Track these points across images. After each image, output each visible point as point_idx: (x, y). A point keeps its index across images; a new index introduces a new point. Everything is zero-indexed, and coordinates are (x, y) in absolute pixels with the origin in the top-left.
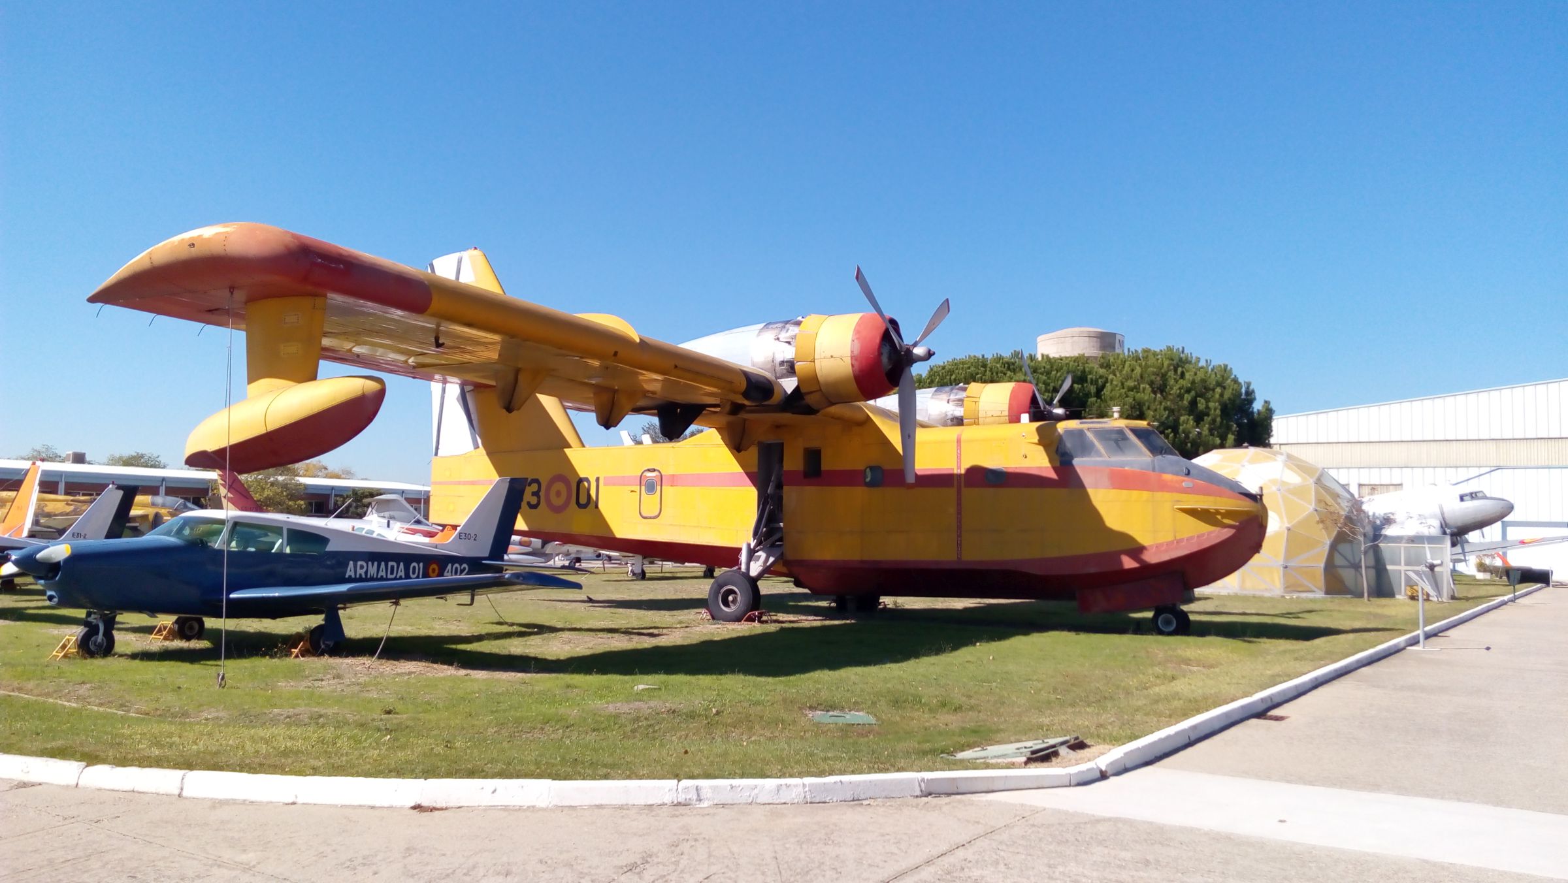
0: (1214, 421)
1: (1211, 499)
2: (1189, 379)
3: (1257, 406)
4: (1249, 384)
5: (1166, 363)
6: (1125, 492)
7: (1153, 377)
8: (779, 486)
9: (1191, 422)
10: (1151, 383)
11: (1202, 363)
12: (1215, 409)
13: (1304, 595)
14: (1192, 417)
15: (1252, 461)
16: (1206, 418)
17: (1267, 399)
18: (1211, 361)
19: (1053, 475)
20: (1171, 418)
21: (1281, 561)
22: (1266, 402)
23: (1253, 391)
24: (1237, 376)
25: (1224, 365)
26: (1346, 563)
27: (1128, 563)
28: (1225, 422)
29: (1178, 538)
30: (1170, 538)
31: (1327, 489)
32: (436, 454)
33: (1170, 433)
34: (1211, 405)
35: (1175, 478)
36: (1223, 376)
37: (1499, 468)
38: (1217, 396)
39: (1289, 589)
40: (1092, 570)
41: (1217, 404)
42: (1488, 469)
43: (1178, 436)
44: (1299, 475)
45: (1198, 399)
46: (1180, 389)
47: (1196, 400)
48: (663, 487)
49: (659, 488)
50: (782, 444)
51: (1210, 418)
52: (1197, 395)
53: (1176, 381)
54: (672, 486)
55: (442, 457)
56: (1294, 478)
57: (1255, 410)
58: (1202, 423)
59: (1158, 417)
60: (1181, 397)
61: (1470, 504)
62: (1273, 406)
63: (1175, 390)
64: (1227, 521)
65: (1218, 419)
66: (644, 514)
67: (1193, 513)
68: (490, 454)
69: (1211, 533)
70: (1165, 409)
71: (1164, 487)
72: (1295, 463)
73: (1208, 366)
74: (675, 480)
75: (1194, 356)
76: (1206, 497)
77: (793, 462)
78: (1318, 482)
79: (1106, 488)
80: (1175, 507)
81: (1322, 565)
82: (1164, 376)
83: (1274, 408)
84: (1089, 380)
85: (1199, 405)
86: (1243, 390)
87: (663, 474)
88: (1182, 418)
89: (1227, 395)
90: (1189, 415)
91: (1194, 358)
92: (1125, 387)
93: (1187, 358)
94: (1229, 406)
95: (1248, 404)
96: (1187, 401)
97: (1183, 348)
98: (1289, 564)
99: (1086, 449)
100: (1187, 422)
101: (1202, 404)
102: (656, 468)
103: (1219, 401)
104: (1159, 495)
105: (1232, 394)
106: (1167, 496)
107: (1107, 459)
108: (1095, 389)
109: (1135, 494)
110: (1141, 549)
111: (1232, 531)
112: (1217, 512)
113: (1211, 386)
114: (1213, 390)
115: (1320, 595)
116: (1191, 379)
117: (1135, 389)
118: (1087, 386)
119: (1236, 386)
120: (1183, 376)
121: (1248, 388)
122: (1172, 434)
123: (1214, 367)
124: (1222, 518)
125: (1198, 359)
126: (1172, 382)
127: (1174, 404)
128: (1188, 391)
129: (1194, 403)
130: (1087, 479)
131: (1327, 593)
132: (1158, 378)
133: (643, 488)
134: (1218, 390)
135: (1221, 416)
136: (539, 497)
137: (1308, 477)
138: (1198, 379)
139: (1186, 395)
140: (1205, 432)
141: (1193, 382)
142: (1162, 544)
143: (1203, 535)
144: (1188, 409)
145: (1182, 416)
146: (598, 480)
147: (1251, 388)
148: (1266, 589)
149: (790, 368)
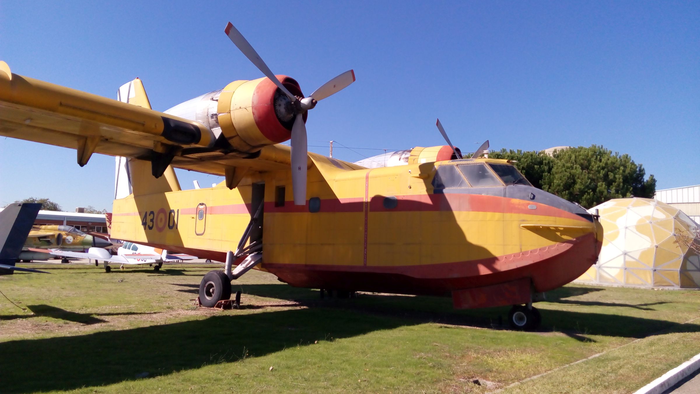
0: (619, 185)
1: (552, 218)
2: (603, 162)
3: (646, 178)
4: (641, 166)
5: (590, 153)
6: (481, 214)
7: (582, 161)
8: (262, 212)
9: (604, 186)
10: (582, 165)
11: (614, 154)
12: (619, 179)
13: (666, 288)
14: (604, 183)
16: (613, 183)
17: (652, 174)
18: (618, 153)
19: (429, 201)
20: (592, 184)
21: (651, 266)
22: (651, 175)
23: (644, 169)
24: (634, 161)
25: (626, 154)
26: (694, 268)
27: (484, 271)
28: (625, 186)
29: (523, 250)
30: (516, 250)
31: (682, 222)
32: (115, 199)
33: (591, 192)
34: (617, 176)
35: (522, 202)
36: (625, 161)
38: (621, 171)
39: (657, 284)
40: (456, 275)
41: (621, 176)
43: (596, 193)
44: (664, 213)
45: (609, 173)
46: (598, 167)
47: (608, 173)
48: (207, 215)
49: (205, 215)
50: (264, 184)
51: (616, 184)
52: (608, 171)
53: (596, 163)
54: (210, 214)
55: (117, 200)
56: (661, 215)
57: (645, 181)
58: (611, 186)
59: (584, 183)
60: (599, 172)
62: (655, 177)
63: (595, 168)
64: (565, 237)
65: (621, 184)
66: (198, 233)
67: (535, 230)
68: (136, 197)
69: (552, 246)
70: (589, 178)
71: (512, 209)
73: (617, 156)
74: (212, 210)
76: (547, 217)
77: (270, 197)
78: (677, 218)
79: (467, 211)
80: (521, 225)
81: (679, 269)
82: (589, 161)
83: (656, 179)
84: (544, 163)
85: (609, 176)
86: (638, 169)
87: (207, 206)
88: (599, 184)
89: (628, 171)
90: (603, 182)
91: (608, 151)
92: (565, 167)
93: (604, 151)
94: (629, 177)
95: (640, 177)
96: (602, 174)
97: (602, 146)
98: (658, 269)
99: (455, 180)
100: (602, 186)
101: (611, 176)
102: (204, 203)
103: (622, 175)
104: (508, 215)
105: (630, 170)
106: (515, 216)
107: (470, 188)
108: (548, 168)
109: (489, 215)
110: (494, 259)
111: (570, 246)
112: (557, 229)
113: (618, 166)
114: (619, 168)
115: (677, 288)
116: (605, 161)
117: (572, 168)
118: (543, 167)
119: (633, 166)
120: (600, 161)
121: (640, 167)
122: (592, 192)
123: (620, 156)
124: (561, 235)
125: (611, 152)
126: (593, 163)
127: (594, 176)
128: (603, 168)
129: (606, 176)
130: (453, 204)
131: (682, 286)
132: (586, 162)
133: (198, 215)
134: (622, 168)
135: (623, 183)
136: (153, 223)
137: (670, 215)
138: (609, 162)
139: (602, 171)
141: (606, 164)
142: (510, 256)
143: (544, 249)
144: (603, 179)
145: (599, 182)
146: (178, 210)
147: (642, 168)
148: (642, 284)
149: (216, 119)
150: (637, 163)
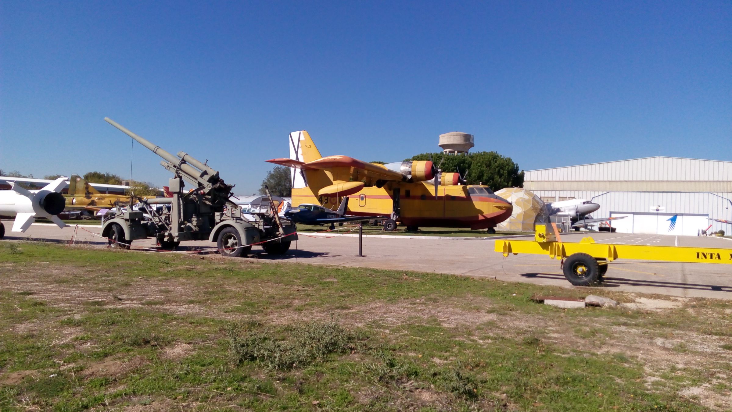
0: (505, 177)
4: (517, 164)
5: (491, 157)
6: (481, 202)
7: (486, 162)
8: (398, 199)
10: (486, 164)
11: (502, 157)
13: (527, 231)
15: (515, 192)
16: (503, 176)
18: (505, 156)
19: (465, 197)
20: (492, 176)
21: (521, 221)
22: (522, 170)
23: (518, 167)
25: (509, 157)
29: (493, 212)
30: (491, 212)
31: (536, 200)
34: (505, 172)
35: (493, 199)
36: (509, 162)
37: (610, 192)
39: (523, 229)
42: (606, 192)
44: (528, 196)
46: (495, 166)
48: (366, 199)
50: (402, 189)
52: (500, 169)
53: (494, 163)
54: (368, 198)
55: (295, 189)
56: (526, 197)
57: (519, 173)
60: (495, 169)
61: (586, 205)
63: (493, 167)
64: (504, 209)
66: (361, 206)
67: (497, 207)
68: (311, 188)
69: (501, 211)
70: (490, 173)
71: (489, 201)
72: (528, 192)
73: (504, 158)
74: (370, 197)
75: (500, 154)
76: (500, 203)
77: (403, 193)
78: (534, 198)
79: (477, 201)
80: (493, 206)
81: (533, 223)
82: (490, 162)
83: (525, 172)
86: (515, 166)
87: (366, 196)
89: (510, 168)
90: (498, 175)
93: (497, 155)
94: (510, 172)
95: (516, 171)
96: (497, 170)
97: (496, 151)
98: (524, 222)
99: (473, 192)
100: (497, 178)
101: (502, 171)
102: (364, 194)
103: (507, 170)
105: (512, 168)
106: (491, 203)
107: (478, 195)
109: (485, 203)
111: (505, 211)
112: (501, 207)
113: (505, 165)
115: (532, 231)
117: (481, 166)
119: (513, 165)
120: (496, 162)
123: (506, 158)
125: (501, 156)
126: (492, 164)
127: (493, 171)
128: (497, 167)
129: (499, 171)
130: (473, 199)
131: (534, 230)
132: (488, 162)
133: (361, 199)
134: (507, 167)
135: (508, 176)
136: (328, 200)
137: (531, 197)
138: (501, 163)
140: (503, 180)
141: (499, 164)
143: (498, 212)
144: (497, 173)
145: (495, 175)
148: (517, 229)
149: (410, 173)
150: (515, 163)
